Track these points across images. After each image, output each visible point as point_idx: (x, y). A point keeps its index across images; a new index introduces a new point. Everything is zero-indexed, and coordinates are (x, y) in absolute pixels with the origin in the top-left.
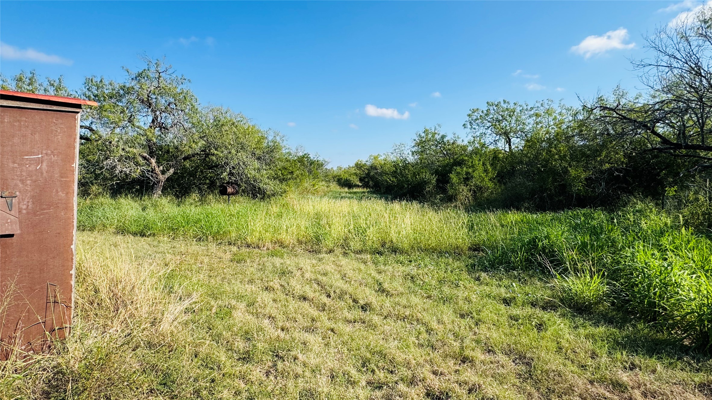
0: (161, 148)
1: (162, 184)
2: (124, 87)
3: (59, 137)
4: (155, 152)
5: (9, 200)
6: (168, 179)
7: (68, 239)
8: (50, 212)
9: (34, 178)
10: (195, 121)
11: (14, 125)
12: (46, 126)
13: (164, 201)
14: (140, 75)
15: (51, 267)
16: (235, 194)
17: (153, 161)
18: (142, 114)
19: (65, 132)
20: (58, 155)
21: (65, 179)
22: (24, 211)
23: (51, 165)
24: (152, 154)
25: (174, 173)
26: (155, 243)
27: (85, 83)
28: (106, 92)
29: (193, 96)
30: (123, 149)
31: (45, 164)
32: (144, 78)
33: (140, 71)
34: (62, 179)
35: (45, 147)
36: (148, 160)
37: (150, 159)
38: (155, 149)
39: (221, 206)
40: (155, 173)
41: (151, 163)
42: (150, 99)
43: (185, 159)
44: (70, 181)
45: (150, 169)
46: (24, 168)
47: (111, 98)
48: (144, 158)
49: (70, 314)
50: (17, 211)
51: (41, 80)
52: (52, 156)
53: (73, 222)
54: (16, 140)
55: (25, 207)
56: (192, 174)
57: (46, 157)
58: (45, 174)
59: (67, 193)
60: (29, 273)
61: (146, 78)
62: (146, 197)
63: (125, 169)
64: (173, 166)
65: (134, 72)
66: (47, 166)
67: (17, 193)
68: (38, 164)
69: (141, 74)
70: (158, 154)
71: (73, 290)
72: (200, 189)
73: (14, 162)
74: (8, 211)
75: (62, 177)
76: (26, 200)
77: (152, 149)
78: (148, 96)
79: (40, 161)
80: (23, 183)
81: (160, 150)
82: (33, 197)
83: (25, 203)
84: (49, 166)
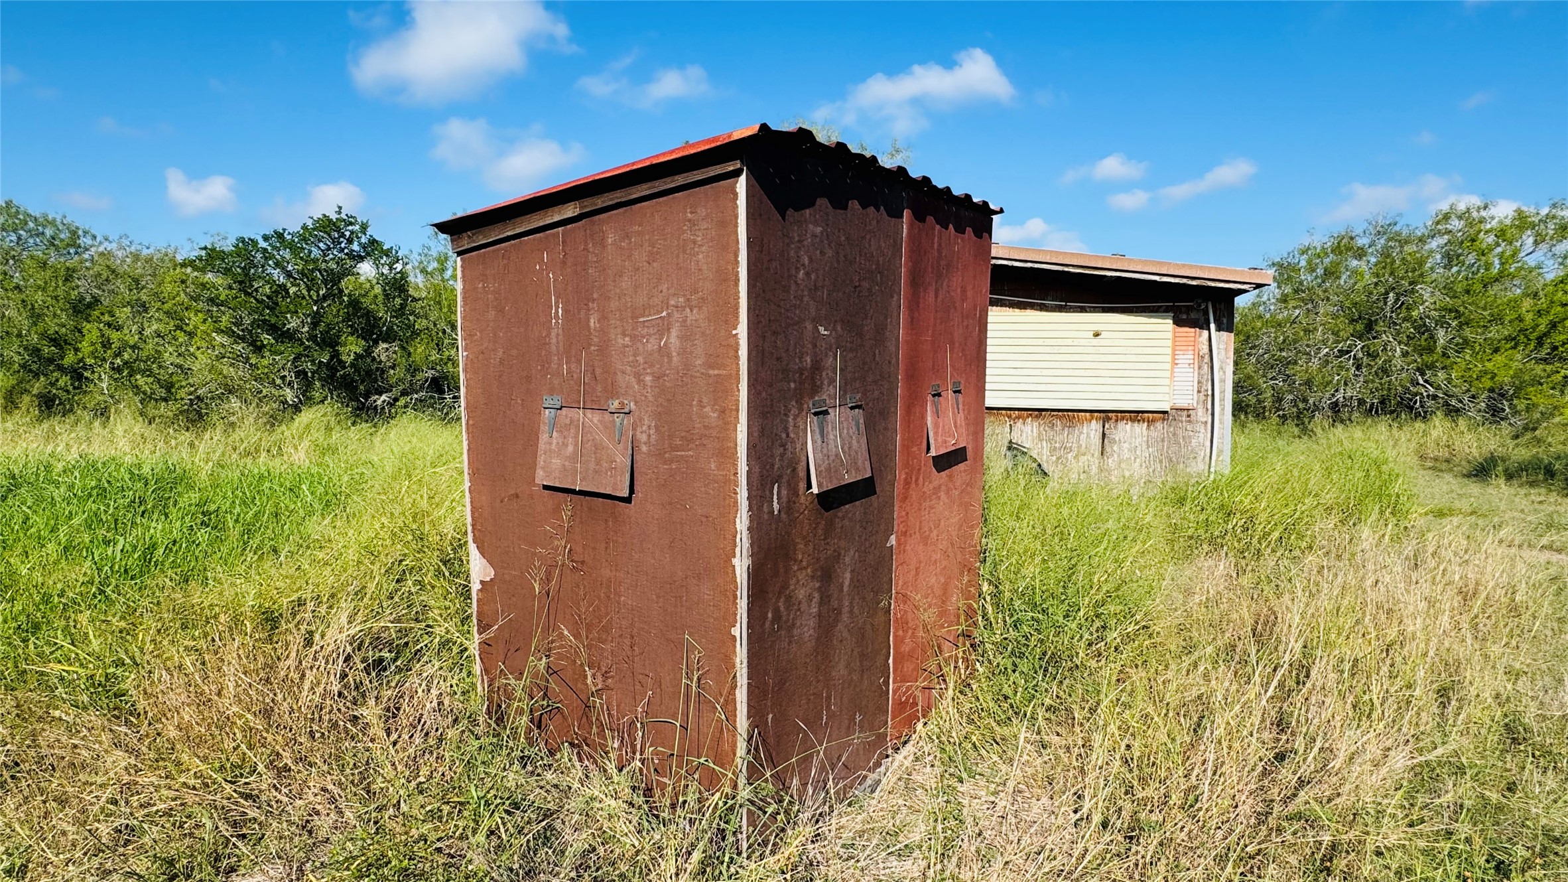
3: (700, 254)
5: (620, 418)
7: (726, 539)
8: (687, 456)
9: (656, 369)
11: (621, 247)
12: (674, 235)
19: (711, 239)
20: (700, 308)
21: (716, 372)
22: (647, 448)
23: (688, 335)
31: (674, 333)
34: (711, 372)
35: (673, 290)
44: (727, 377)
46: (639, 345)
50: (630, 445)
52: (688, 310)
53: (736, 492)
54: (626, 283)
55: (644, 438)
57: (676, 315)
58: (676, 359)
59: (722, 412)
66: (679, 338)
67: (632, 405)
68: (663, 334)
73: (624, 335)
75: (712, 367)
76: (647, 423)
79: (664, 328)
80: (639, 382)
82: (658, 415)
83: (644, 428)
84: (682, 338)
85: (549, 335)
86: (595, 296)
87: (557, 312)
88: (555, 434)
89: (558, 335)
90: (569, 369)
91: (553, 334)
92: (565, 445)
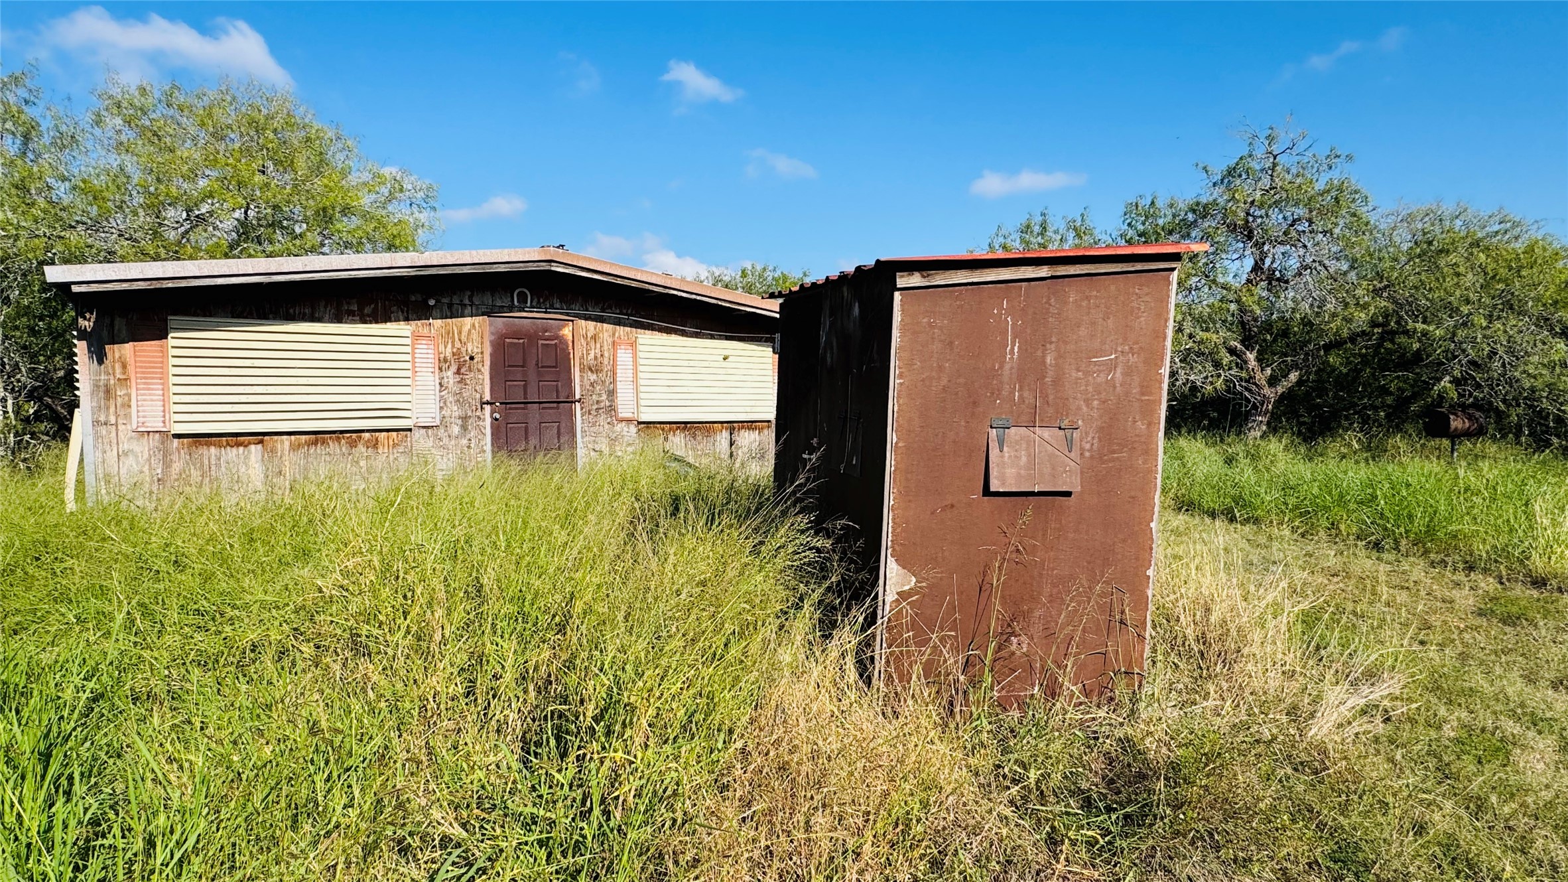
0: (1268, 326)
1: (1270, 407)
2: (1198, 204)
3: (1142, 319)
4: (1255, 336)
5: (1069, 432)
6: (1282, 397)
7: (1146, 510)
8: (1122, 457)
9: (1103, 396)
10: (1358, 252)
11: (1081, 306)
12: (1123, 302)
13: (1275, 446)
14: (1231, 172)
15: (1119, 557)
16: (1474, 435)
17: (1251, 356)
18: (1229, 257)
19: (1151, 309)
20: (1138, 354)
21: (1147, 398)
22: (1087, 454)
23: (1128, 373)
24: (1248, 341)
25: (1300, 382)
26: (1262, 539)
27: (1125, 215)
28: (1161, 222)
29: (1356, 192)
30: (1191, 336)
31: (1119, 371)
32: (1240, 176)
33: (1232, 163)
34: (1143, 398)
35: (1120, 341)
36: (1238, 356)
37: (1245, 354)
38: (1255, 329)
39: (1435, 466)
40: (1255, 384)
41: (1246, 362)
42: (1251, 219)
43: (1328, 348)
44: (1154, 401)
45: (1244, 375)
46: (1090, 378)
47: (1170, 233)
48: (1232, 351)
49: (1143, 651)
50: (1079, 453)
51: (1057, 223)
52: (1131, 355)
53: (1156, 478)
54: (1083, 332)
55: (1088, 446)
56: (1347, 382)
57: (1121, 358)
58: (1119, 389)
59: (1149, 424)
60: (1089, 563)
61: (1244, 176)
62: (1233, 436)
63: (1192, 378)
64: (1295, 366)
65: (1218, 169)
66: (1122, 374)
67: (1080, 422)
68: (1111, 371)
69: (1234, 168)
70: (1265, 340)
71: (1150, 606)
72: (1365, 420)
73: (1078, 370)
74: (1067, 453)
75: (1143, 394)
76: (1091, 435)
77: (1250, 330)
78: (1248, 214)
79: (1112, 367)
80: (1088, 406)
81: (1267, 331)
82: (1101, 429)
83: (1089, 439)
84: (1124, 374)
85: (1001, 367)
86: (1054, 339)
87: (1012, 349)
88: (1005, 449)
89: (1012, 368)
90: (1021, 396)
91: (1007, 367)
92: (1018, 458)
